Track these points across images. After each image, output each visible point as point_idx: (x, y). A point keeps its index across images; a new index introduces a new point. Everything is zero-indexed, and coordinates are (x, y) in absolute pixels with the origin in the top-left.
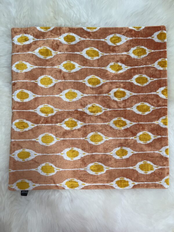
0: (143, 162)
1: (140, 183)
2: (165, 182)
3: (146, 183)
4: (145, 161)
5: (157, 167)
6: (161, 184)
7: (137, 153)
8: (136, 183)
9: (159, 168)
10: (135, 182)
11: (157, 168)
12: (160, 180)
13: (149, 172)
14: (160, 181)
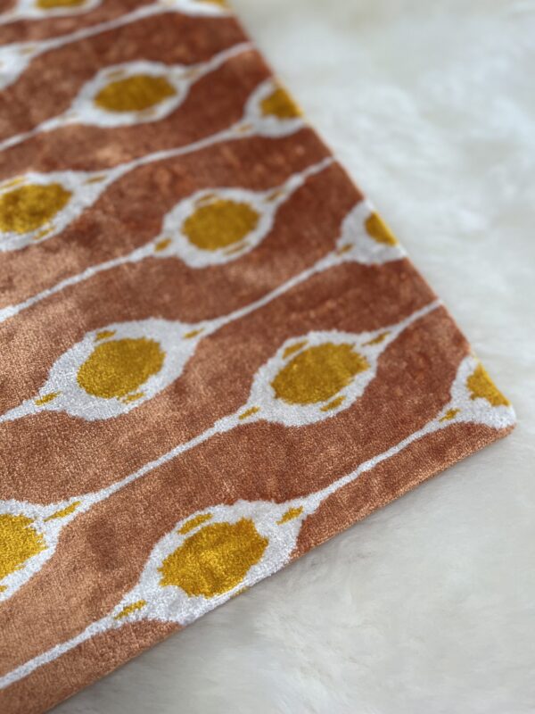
0: (284, 357)
1: (333, 488)
2: (473, 397)
3: (367, 466)
4: (291, 342)
5: (380, 339)
6: (459, 418)
7: (226, 326)
8: (310, 504)
9: (388, 339)
10: (295, 503)
11: (381, 347)
12: (441, 404)
13: (353, 391)
14: (447, 408)
